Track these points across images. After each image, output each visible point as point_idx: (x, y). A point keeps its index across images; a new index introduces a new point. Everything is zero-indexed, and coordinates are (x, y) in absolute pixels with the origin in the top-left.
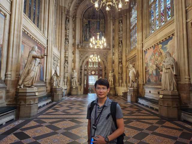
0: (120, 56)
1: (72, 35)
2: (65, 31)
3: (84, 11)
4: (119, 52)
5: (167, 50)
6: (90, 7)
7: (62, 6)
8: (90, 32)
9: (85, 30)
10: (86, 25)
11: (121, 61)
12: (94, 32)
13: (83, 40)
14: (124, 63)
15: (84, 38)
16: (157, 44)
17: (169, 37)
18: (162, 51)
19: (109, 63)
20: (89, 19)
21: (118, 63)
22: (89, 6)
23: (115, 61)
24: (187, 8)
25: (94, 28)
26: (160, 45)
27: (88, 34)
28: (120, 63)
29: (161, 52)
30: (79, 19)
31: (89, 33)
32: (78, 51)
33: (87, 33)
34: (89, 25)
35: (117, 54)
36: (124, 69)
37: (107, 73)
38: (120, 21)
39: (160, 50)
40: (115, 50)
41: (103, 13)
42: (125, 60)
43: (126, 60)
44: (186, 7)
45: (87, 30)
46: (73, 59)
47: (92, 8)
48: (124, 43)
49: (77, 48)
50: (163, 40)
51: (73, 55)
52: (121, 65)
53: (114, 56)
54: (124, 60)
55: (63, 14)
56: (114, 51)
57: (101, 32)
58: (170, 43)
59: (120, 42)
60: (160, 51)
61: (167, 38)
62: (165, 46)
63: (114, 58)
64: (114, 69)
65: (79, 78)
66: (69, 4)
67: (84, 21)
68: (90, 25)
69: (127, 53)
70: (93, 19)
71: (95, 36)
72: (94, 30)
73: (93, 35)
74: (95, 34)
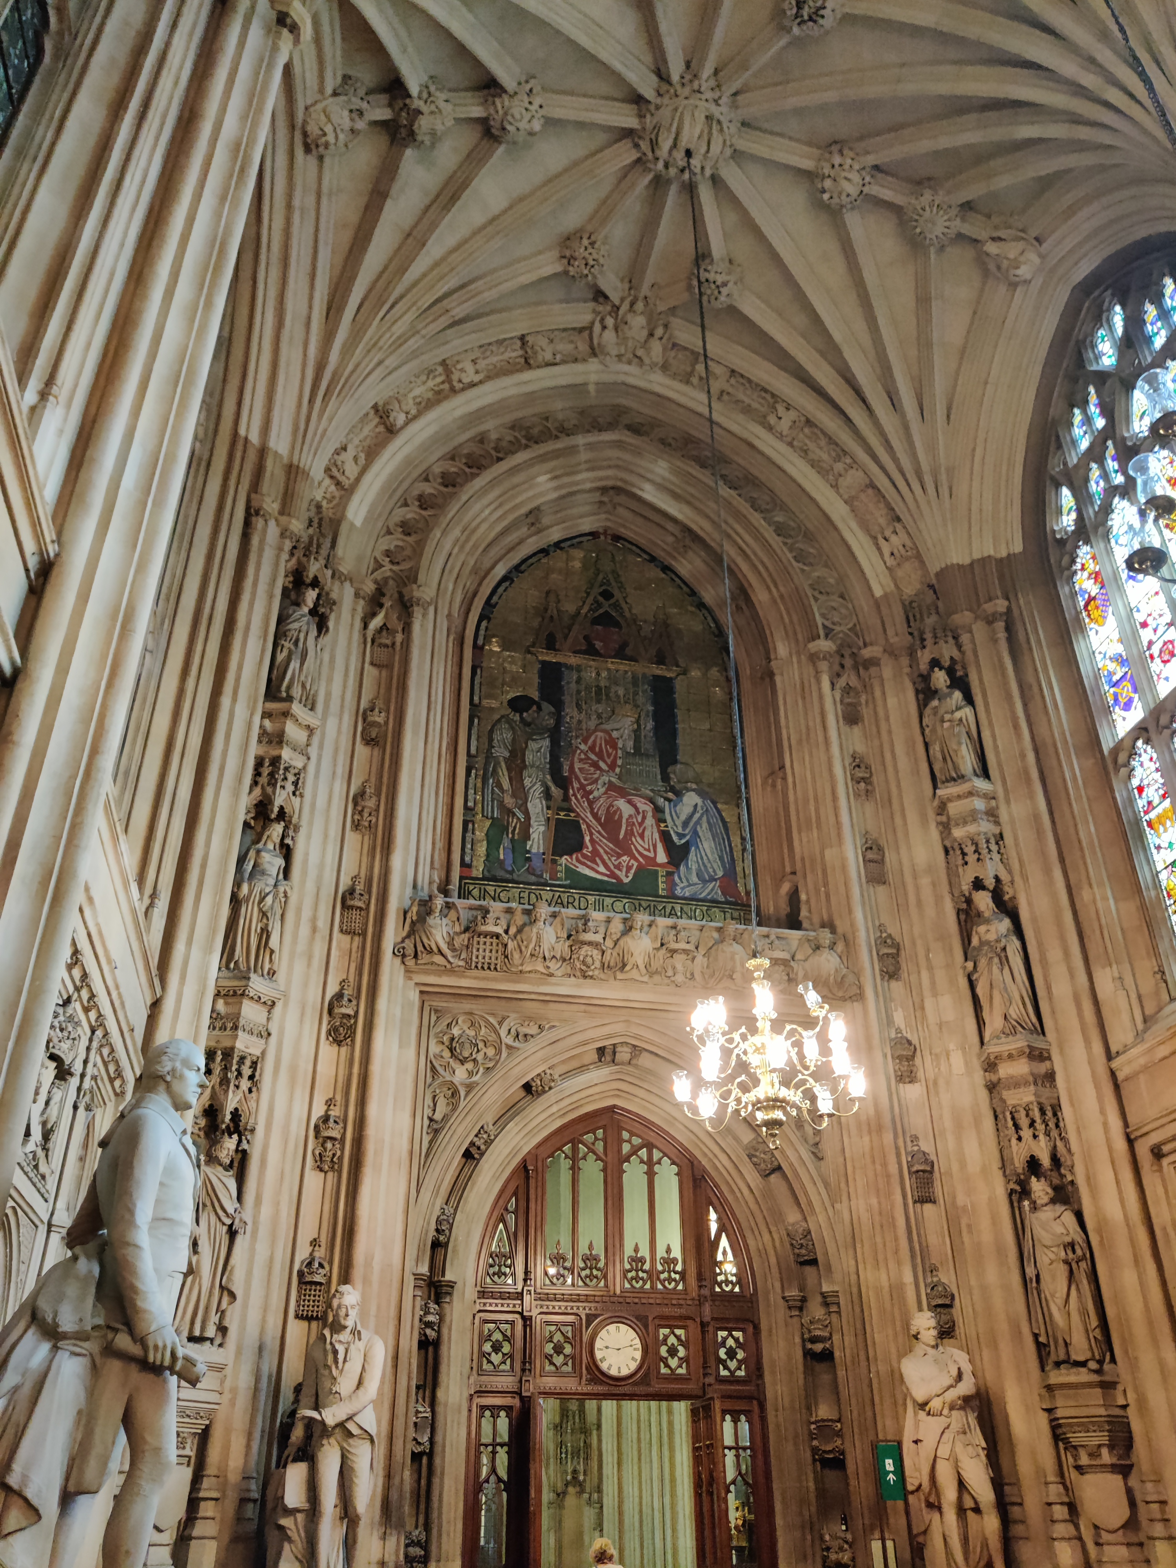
0: (1016, 1083)
1: (339, 787)
2: (266, 715)
3: (500, 571)
4: (994, 1023)
6: (558, 545)
7: (263, 451)
8: (563, 783)
9: (501, 752)
10: (519, 704)
11: (1055, 1159)
12: (611, 787)
13: (478, 870)
14: (1106, 1176)
15: (493, 843)
19: (858, 1182)
20: (551, 645)
21: (1000, 1190)
22: (555, 534)
23: (941, 1166)
25: (612, 743)
27: (536, 806)
28: (1039, 1188)
30: (443, 624)
31: (554, 790)
32: (414, 996)
33: (521, 794)
34: (547, 707)
35: (957, 1061)
36: (1129, 1278)
38: (940, 678)
40: (919, 1005)
41: (701, 605)
42: (1121, 1145)
43: (1130, 1142)
45: (529, 757)
46: (319, 1111)
47: (579, 554)
48: (1043, 905)
49: (400, 953)
51: (328, 1051)
52: (1069, 1218)
53: (913, 1092)
54: (1096, 1133)
55: (259, 523)
56: (899, 1018)
57: (701, 793)
59: (984, 901)
63: (918, 1122)
64: (946, 1277)
65: (403, 1451)
66: (347, 457)
67: (490, 663)
68: (559, 706)
69: (1120, 1036)
70: (591, 651)
71: (630, 833)
72: (612, 767)
73: (595, 816)
74: (621, 804)
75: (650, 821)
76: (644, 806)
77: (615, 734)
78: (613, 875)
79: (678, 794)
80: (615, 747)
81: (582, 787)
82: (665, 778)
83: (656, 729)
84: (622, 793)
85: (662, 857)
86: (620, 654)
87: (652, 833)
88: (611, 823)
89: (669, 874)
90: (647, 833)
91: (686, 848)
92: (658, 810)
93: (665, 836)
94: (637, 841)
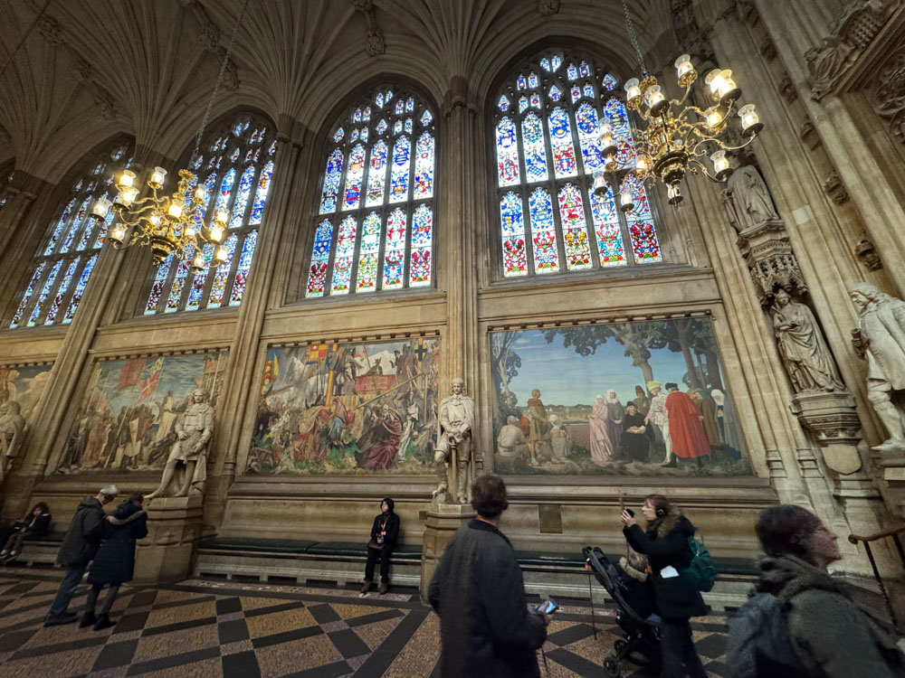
5: (27, 392)
16: (8, 366)
17: (45, 363)
18: (12, 387)
24: (99, 329)
26: (15, 373)
29: (7, 390)
39: (9, 383)
44: (98, 325)
50: (26, 364)
58: (39, 377)
60: (7, 386)
61: (39, 364)
62: (26, 380)
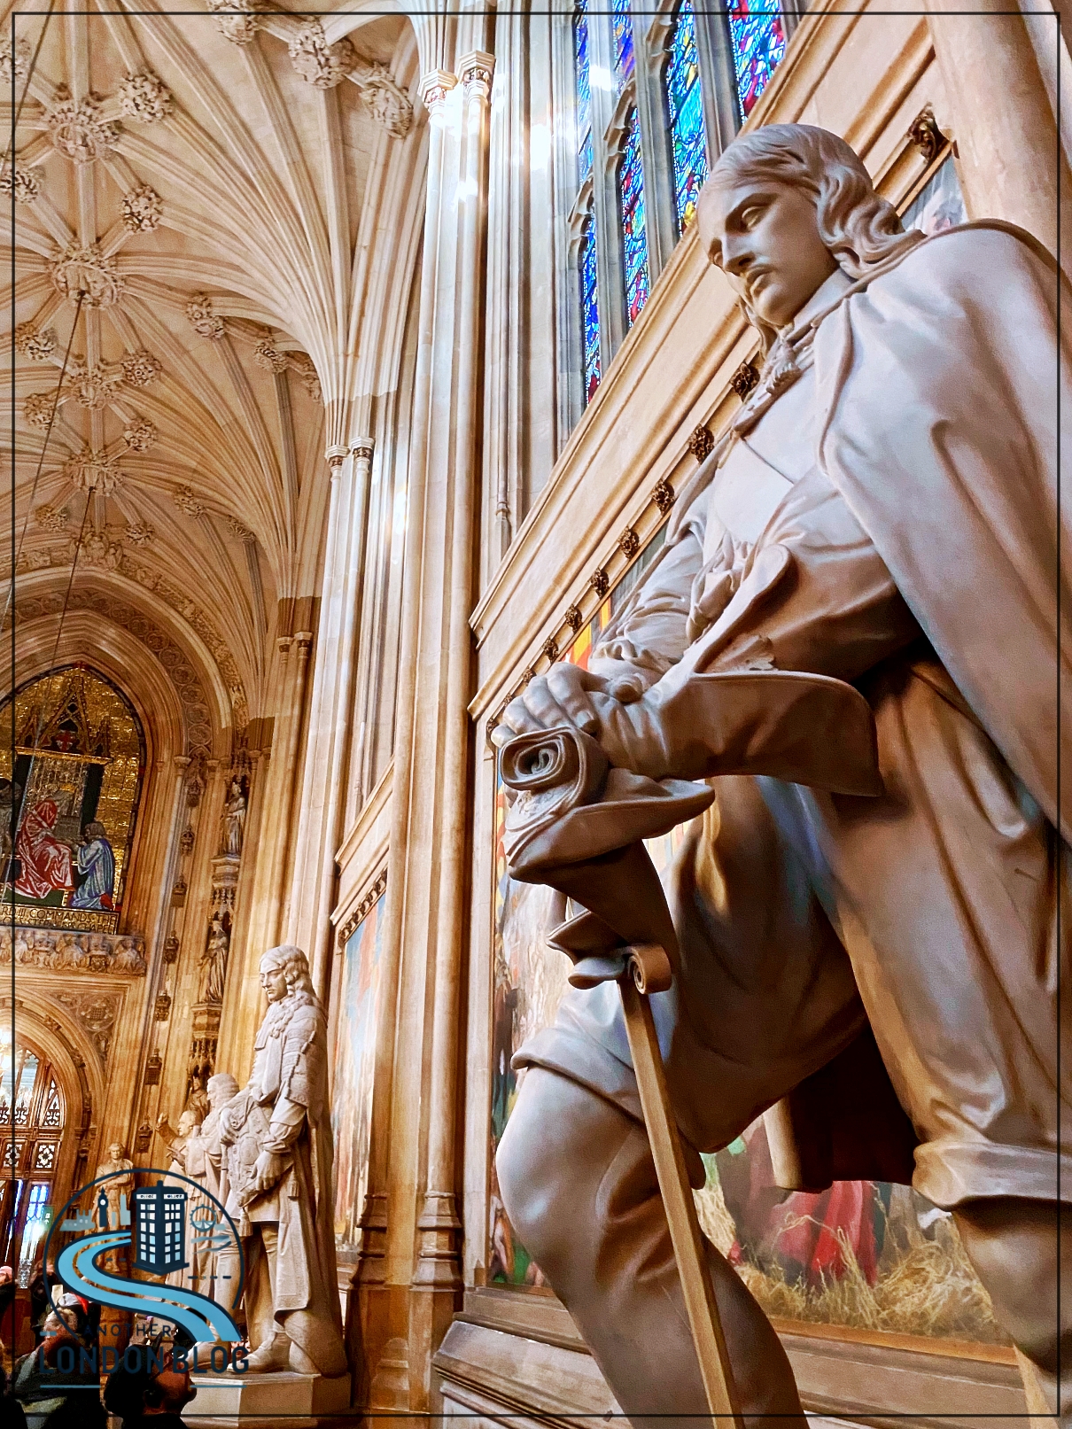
0: (201, 1028)
4: (203, 995)
6: (47, 674)
12: (47, 838)
19: (118, 1075)
20: (28, 744)
22: (45, 667)
23: (169, 1065)
25: (54, 809)
28: (197, 1081)
31: (9, 840)
34: (16, 786)
35: (186, 1010)
37: (92, 1153)
40: (178, 979)
41: (134, 715)
47: (60, 679)
53: (164, 1025)
56: (168, 985)
57: (104, 842)
59: (217, 926)
63: (161, 1042)
70: (54, 748)
71: (52, 868)
72: (50, 825)
73: (32, 857)
74: (51, 850)
75: (66, 860)
76: (65, 850)
77: (57, 803)
78: (35, 894)
79: (89, 842)
80: (55, 812)
81: (28, 838)
82: (83, 832)
83: (84, 798)
84: (53, 842)
85: (69, 883)
86: (73, 750)
87: (66, 869)
88: (41, 862)
89: (71, 894)
90: (63, 867)
91: (85, 876)
92: (74, 853)
93: (74, 869)
94: (56, 874)
